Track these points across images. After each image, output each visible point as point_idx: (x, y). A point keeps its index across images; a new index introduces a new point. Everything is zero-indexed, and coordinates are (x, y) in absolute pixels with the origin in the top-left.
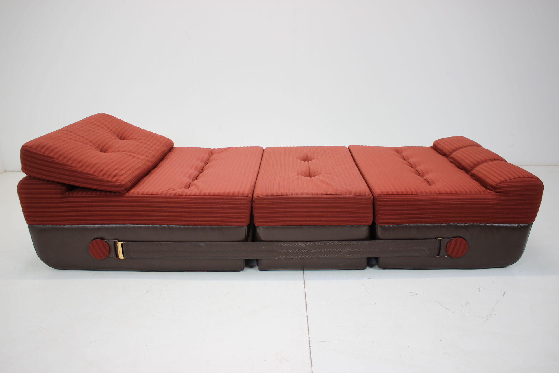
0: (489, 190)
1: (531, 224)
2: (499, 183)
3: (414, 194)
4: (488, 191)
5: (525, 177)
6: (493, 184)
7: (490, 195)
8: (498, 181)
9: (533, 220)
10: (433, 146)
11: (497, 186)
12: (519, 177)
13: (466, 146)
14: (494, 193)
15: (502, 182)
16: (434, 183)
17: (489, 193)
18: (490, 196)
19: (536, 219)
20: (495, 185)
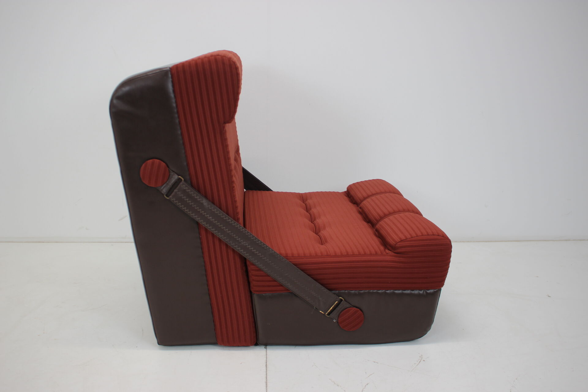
0: (389, 249)
1: (440, 290)
2: (398, 242)
3: (295, 256)
4: (387, 251)
5: (429, 235)
6: (392, 243)
7: (389, 256)
8: (398, 240)
9: (442, 285)
10: (347, 191)
11: (396, 246)
12: (422, 235)
13: (379, 193)
14: (393, 254)
15: (402, 241)
16: (326, 241)
17: (388, 254)
18: (388, 258)
19: (445, 284)
20: (394, 244)
